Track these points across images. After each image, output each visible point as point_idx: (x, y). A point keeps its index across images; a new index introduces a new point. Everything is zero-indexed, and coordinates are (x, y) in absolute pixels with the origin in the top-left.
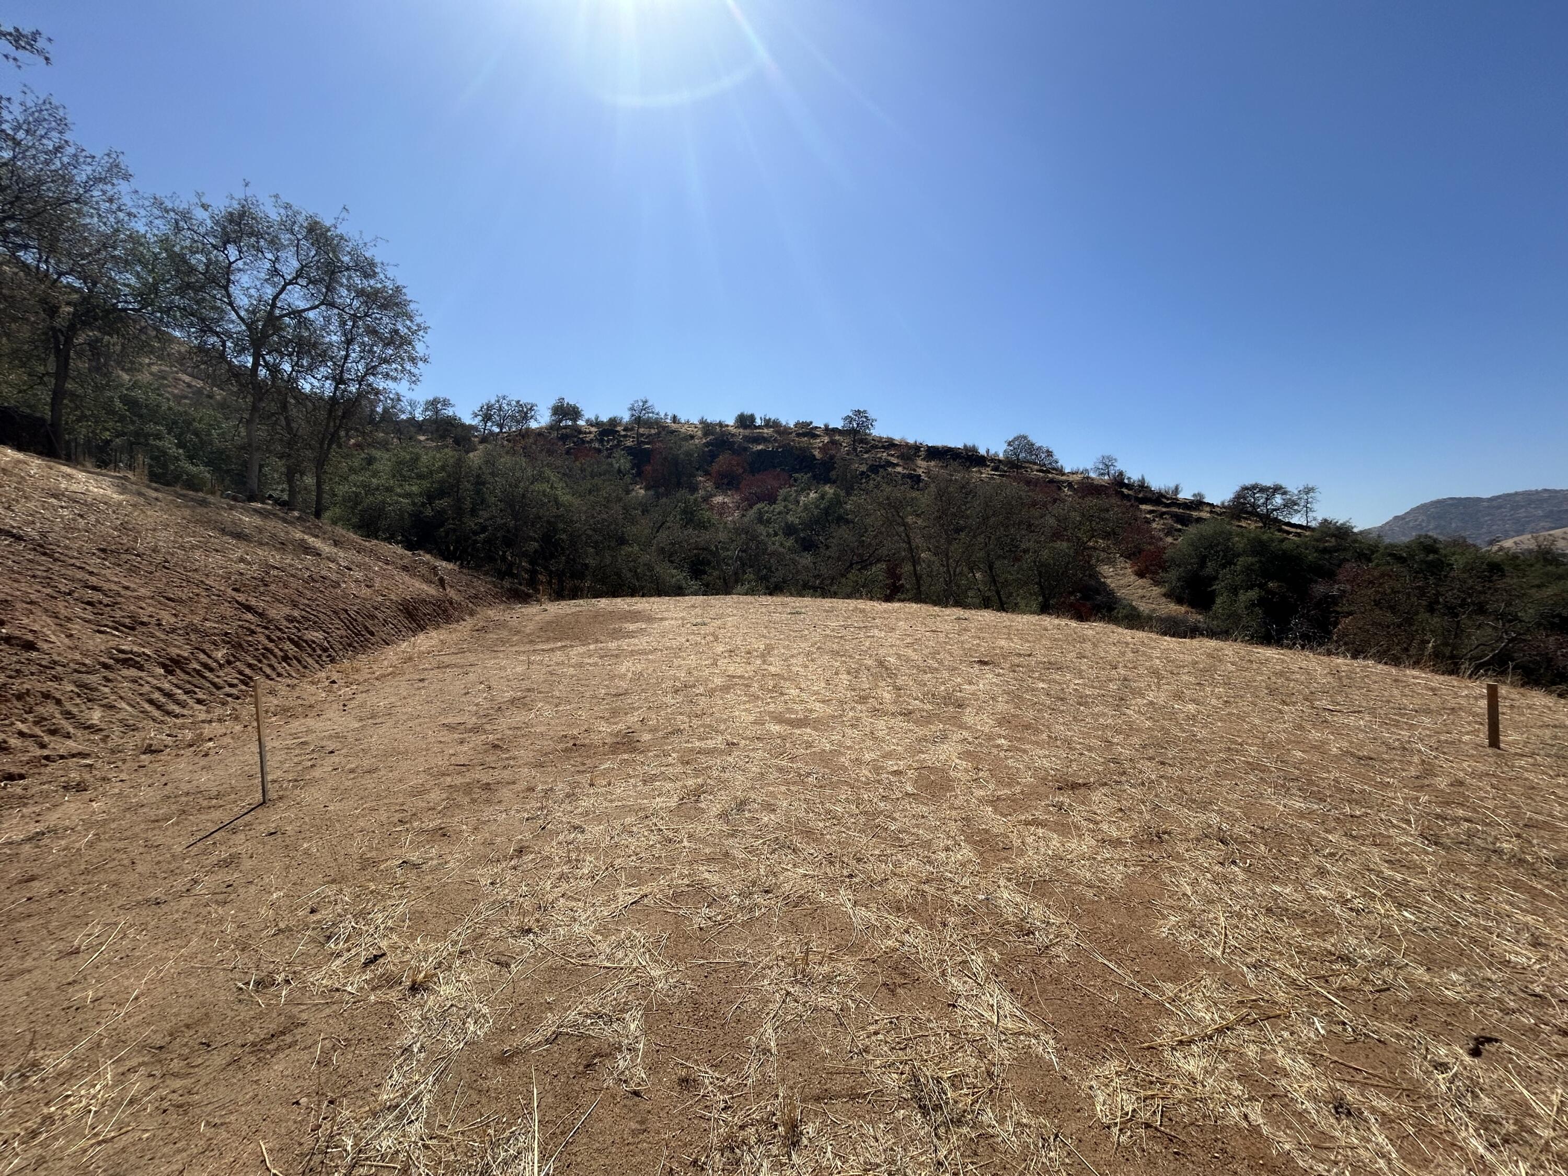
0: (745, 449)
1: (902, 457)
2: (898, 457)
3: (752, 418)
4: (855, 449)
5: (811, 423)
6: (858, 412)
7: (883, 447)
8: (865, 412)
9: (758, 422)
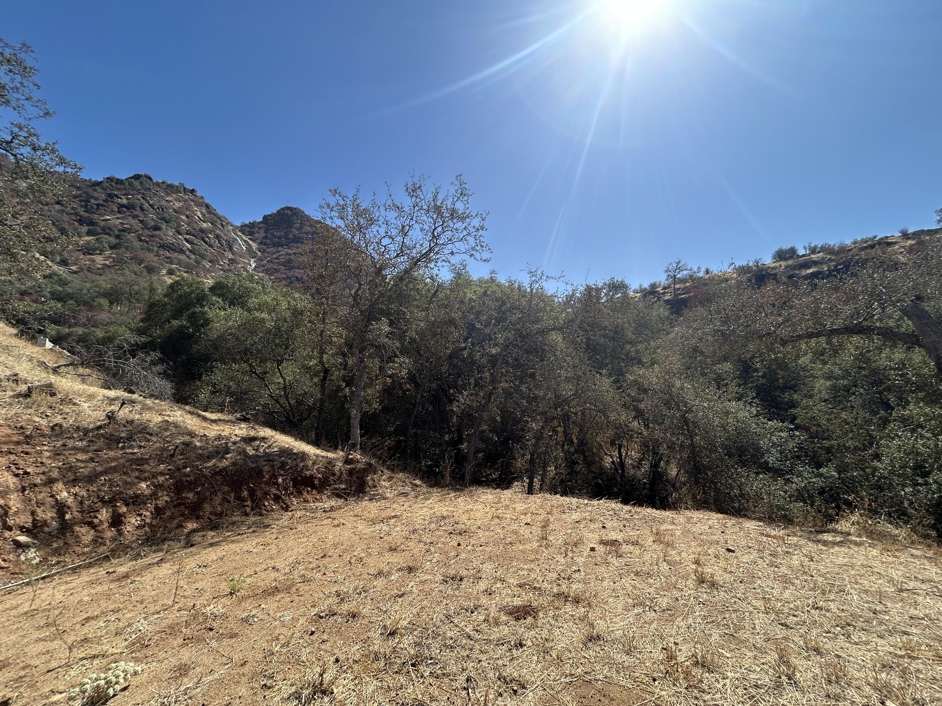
0: (792, 276)
3: (792, 250)
9: (801, 252)
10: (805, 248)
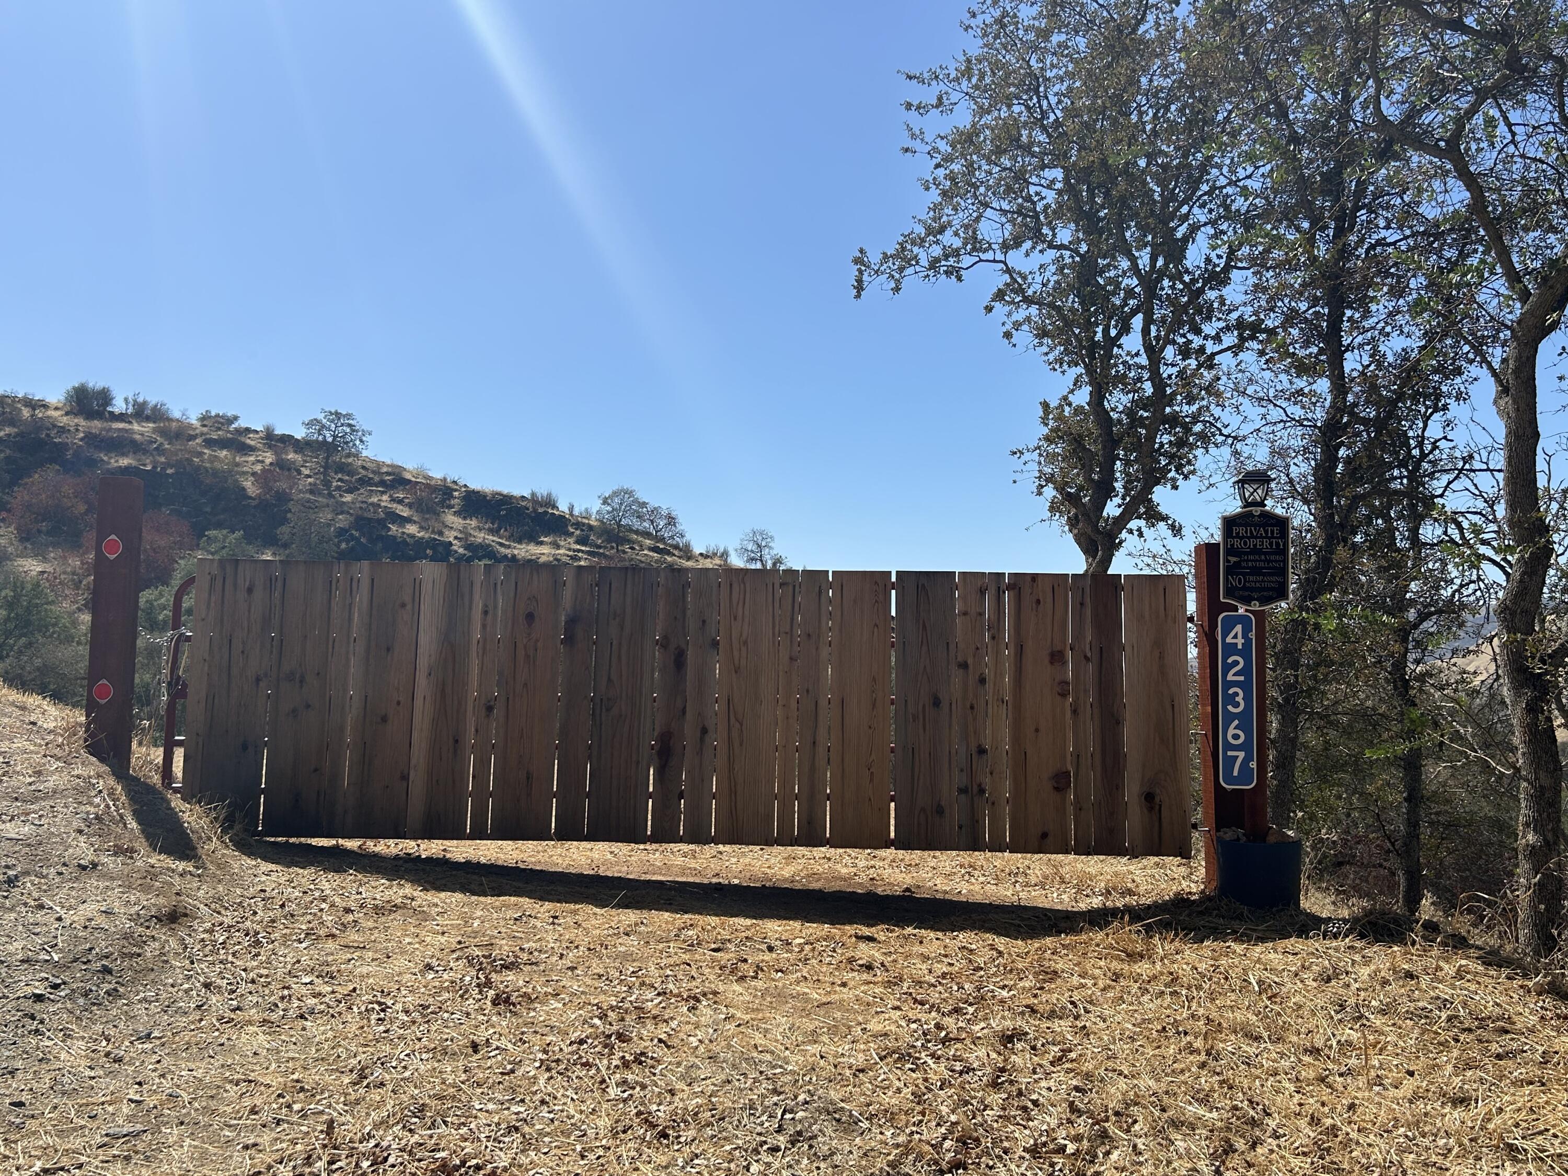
0: (91, 462)
1: (419, 506)
2: (410, 506)
3: (105, 397)
4: (327, 484)
5: (236, 418)
6: (338, 415)
7: (382, 483)
8: (349, 416)
9: (119, 406)
10: (126, 400)
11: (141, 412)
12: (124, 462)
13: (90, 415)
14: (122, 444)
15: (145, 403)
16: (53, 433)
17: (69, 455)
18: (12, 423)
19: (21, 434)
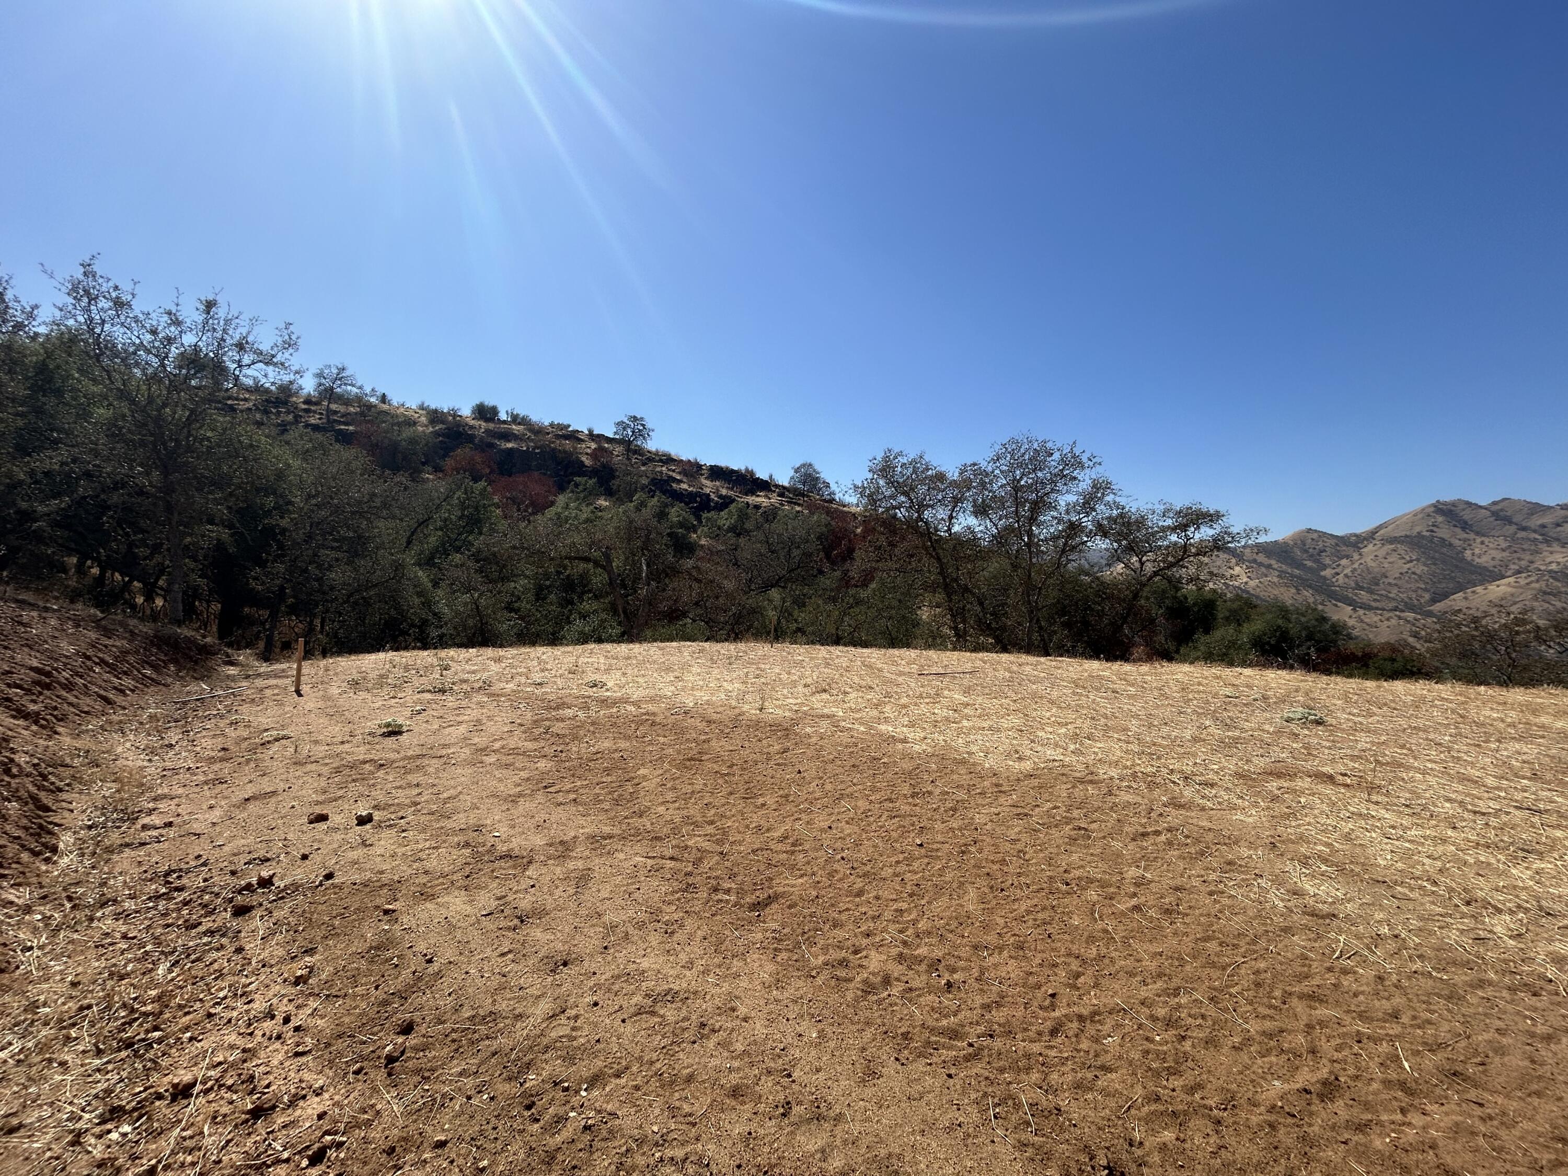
0: (492, 446)
1: (684, 473)
2: (680, 473)
3: (494, 410)
4: (629, 459)
5: (569, 426)
6: (635, 419)
7: (661, 461)
8: (642, 419)
9: (503, 416)
10: (507, 413)
11: (515, 419)
12: (510, 445)
13: (487, 420)
14: (507, 436)
15: (518, 415)
16: (467, 428)
17: (476, 441)
18: (443, 422)
19: (447, 428)
